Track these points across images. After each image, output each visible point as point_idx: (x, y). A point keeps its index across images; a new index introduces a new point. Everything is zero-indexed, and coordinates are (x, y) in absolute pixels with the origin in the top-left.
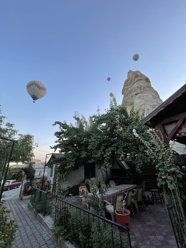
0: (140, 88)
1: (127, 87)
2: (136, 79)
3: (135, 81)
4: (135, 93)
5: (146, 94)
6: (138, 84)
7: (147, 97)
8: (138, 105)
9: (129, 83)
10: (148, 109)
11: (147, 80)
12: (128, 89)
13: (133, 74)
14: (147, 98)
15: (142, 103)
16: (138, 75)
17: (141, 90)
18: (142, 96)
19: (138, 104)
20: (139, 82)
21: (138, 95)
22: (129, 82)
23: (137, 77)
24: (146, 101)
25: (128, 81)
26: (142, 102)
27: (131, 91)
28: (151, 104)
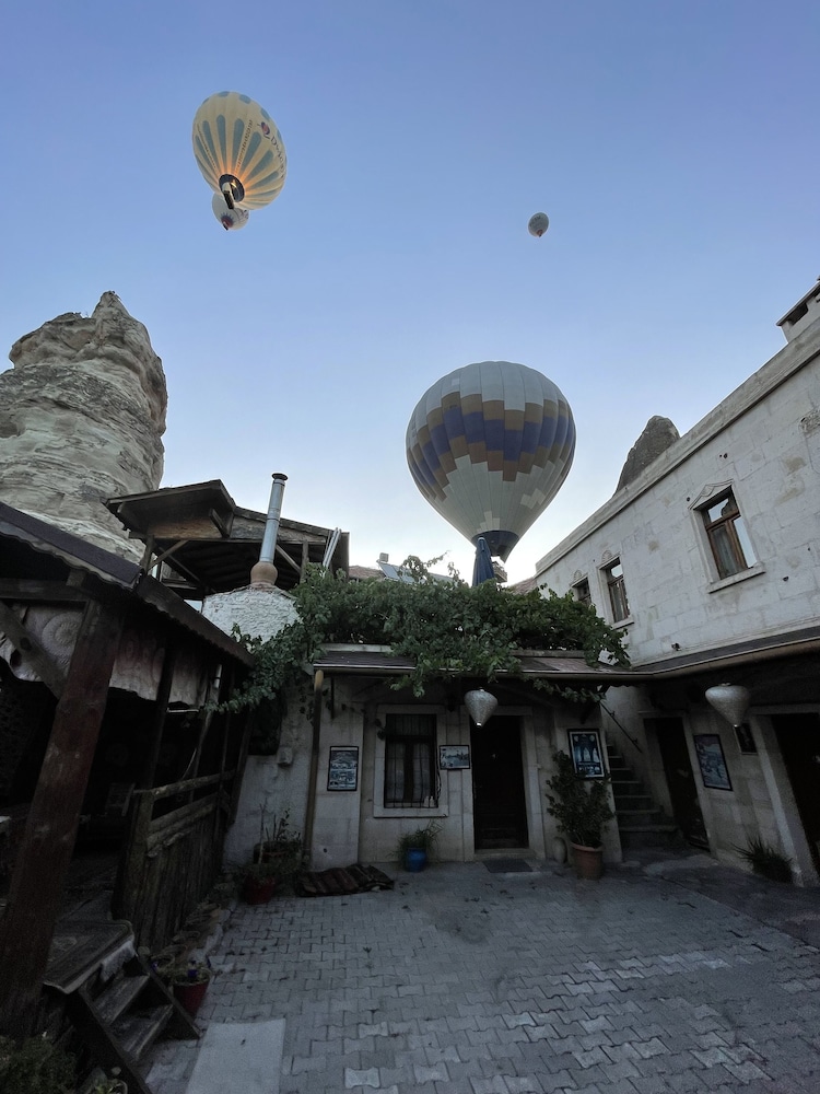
0: (98, 389)
1: (50, 346)
2: (110, 348)
3: (100, 351)
4: (58, 393)
5: (104, 431)
6: (106, 370)
7: (99, 447)
8: (33, 453)
9: (71, 333)
10: (62, 495)
11: (156, 385)
12: (50, 359)
13: (110, 317)
14: (92, 450)
15: (59, 457)
16: (126, 338)
17: (92, 400)
18: (78, 427)
19: (36, 451)
20: (117, 367)
21: (65, 415)
22: (75, 330)
23: (118, 343)
24: (83, 458)
25: (70, 324)
26: (60, 453)
27: (52, 376)
28: (90, 482)
